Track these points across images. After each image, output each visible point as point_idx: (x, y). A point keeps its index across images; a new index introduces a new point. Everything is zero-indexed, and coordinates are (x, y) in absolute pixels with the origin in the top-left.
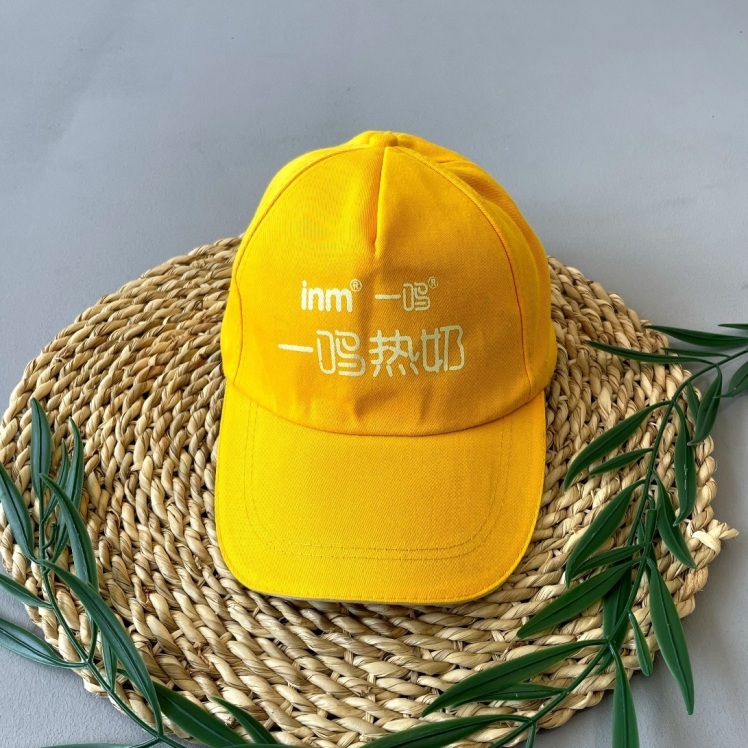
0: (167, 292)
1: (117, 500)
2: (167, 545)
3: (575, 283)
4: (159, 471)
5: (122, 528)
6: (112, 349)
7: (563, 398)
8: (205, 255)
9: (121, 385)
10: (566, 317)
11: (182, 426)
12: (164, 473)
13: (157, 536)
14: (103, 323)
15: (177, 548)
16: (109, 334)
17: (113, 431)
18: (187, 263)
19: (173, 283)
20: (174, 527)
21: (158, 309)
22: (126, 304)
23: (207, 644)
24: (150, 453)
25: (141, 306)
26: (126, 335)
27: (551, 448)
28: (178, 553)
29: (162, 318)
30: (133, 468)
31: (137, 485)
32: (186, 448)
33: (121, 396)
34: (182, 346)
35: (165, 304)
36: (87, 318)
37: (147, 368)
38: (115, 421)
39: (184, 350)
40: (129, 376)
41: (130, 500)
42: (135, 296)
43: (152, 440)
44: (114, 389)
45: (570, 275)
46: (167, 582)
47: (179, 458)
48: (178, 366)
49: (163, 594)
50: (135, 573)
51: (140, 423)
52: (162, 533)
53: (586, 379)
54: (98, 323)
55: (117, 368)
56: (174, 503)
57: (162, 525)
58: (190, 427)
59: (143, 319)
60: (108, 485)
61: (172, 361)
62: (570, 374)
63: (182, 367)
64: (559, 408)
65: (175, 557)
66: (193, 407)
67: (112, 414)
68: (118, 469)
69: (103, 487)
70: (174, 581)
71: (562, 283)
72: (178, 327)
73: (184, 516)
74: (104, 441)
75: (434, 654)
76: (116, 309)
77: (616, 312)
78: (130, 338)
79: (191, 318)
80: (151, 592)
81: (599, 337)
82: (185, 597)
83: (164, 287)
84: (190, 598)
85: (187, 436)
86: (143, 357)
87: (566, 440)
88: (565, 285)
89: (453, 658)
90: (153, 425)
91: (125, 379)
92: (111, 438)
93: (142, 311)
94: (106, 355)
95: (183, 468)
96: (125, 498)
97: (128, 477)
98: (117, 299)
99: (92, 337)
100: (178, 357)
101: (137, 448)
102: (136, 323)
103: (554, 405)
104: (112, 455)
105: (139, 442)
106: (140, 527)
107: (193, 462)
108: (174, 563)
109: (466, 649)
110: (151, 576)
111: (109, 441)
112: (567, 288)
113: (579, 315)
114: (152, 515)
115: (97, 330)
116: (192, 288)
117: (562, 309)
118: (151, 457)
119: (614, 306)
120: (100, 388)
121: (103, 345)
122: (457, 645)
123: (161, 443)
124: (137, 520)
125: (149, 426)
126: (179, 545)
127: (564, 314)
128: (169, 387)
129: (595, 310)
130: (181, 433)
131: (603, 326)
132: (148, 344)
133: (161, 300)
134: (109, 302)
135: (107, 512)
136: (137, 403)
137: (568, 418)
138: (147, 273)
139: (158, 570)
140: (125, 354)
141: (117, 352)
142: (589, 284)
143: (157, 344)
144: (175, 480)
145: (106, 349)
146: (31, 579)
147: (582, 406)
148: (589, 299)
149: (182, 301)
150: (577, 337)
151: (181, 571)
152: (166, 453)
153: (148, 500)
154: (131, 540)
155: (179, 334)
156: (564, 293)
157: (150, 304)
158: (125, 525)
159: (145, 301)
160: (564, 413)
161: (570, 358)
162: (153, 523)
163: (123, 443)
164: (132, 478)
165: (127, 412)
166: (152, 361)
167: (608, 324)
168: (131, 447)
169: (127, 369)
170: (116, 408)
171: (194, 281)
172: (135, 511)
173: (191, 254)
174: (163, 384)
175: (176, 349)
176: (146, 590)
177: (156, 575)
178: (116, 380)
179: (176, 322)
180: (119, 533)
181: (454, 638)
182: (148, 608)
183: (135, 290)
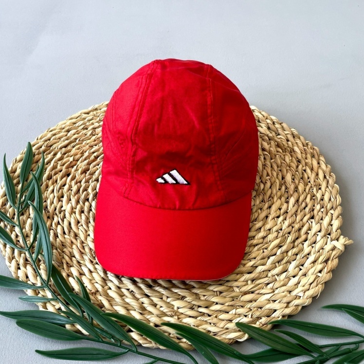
0: (78, 127)
1: (55, 224)
2: (79, 245)
3: (274, 123)
4: (75, 210)
5: (58, 236)
6: (52, 153)
7: (268, 177)
8: (96, 109)
9: (57, 170)
10: (269, 140)
11: (85, 190)
12: (77, 211)
13: (74, 241)
14: (48, 141)
15: (83, 246)
16: (51, 146)
17: (53, 191)
18: (88, 113)
19: (82, 122)
20: (82, 236)
21: (74, 135)
22: (59, 132)
23: (98, 291)
24: (70, 202)
25: (66, 133)
26: (59, 147)
27: (262, 201)
28: (84, 249)
29: (76, 139)
30: (63, 209)
31: (64, 217)
32: (88, 200)
33: (57, 175)
34: (86, 152)
35: (77, 132)
36: (41, 139)
37: (69, 162)
38: (54, 187)
39: (86, 154)
40: (61, 166)
41: (61, 223)
42: (63, 129)
43: (71, 196)
44: (53, 172)
45: (271, 120)
46: (79, 262)
47: (84, 204)
48: (84, 161)
49: (77, 268)
50: (63, 258)
51: (66, 187)
52: (76, 239)
53: (279, 169)
54: (46, 141)
55: (55, 162)
56: (82, 225)
57: (76, 236)
58: (90, 190)
59: (67, 139)
60: (51, 217)
61: (81, 159)
62: (272, 167)
63: (86, 162)
64: (266, 182)
65: (82, 251)
66: (91, 181)
67: (53, 184)
68: (55, 209)
69: (48, 217)
70: (82, 262)
71: (268, 124)
72: (84, 143)
73: (86, 231)
74: (49, 196)
75: (205, 297)
76: (55, 135)
77: (294, 137)
78: (61, 148)
79: (90, 139)
80: (71, 266)
81: (285, 149)
82: (87, 269)
83: (77, 125)
84: (90, 270)
85: (88, 194)
86: (67, 157)
87: (269, 197)
88: (269, 124)
89: (215, 299)
90: (72, 189)
91: (59, 167)
92: (52, 195)
93: (66, 135)
94: (50, 156)
95: (86, 209)
96: (59, 223)
97: (60, 213)
98: (55, 130)
99: (43, 148)
100: (84, 157)
101: (65, 199)
102: (64, 141)
103: (264, 181)
104: (53, 202)
105: (65, 197)
106: (66, 236)
107: (91, 206)
108: (82, 253)
109: (221, 295)
110: (71, 259)
111: (52, 196)
112: (270, 126)
113: (276, 139)
114: (71, 231)
115: (45, 144)
116: (90, 125)
117: (268, 136)
118: (71, 203)
119: (293, 134)
120: (47, 171)
121: (48, 151)
122: (217, 293)
123: (76, 197)
124: (64, 233)
125: (70, 189)
126: (84, 245)
127: (269, 138)
128: (79, 171)
129: (284, 136)
130: (85, 192)
131: (288, 144)
132: (70, 151)
133: (75, 131)
134: (51, 131)
135: (50, 229)
136: (64, 179)
137: (270, 187)
138: (69, 118)
139: (74, 257)
140: (59, 155)
141: (55, 155)
142: (280, 124)
143: (74, 151)
144: (82, 214)
145: (49, 153)
146: (14, 260)
147: (277, 181)
148: (280, 131)
149: (85, 131)
150: (275, 149)
151: (85, 257)
152: (78, 202)
153: (70, 224)
154: (62, 242)
155: (84, 146)
156: (269, 128)
157: (71, 132)
158: (59, 235)
159: (68, 131)
160: (268, 184)
161: (271, 159)
162: (72, 234)
163: (58, 197)
164: (62, 213)
165: (60, 183)
166: (71, 159)
167: (289, 143)
168: (62, 199)
169: (60, 162)
170: (55, 181)
171: (91, 122)
172: (64, 229)
173: (90, 109)
174: (77, 170)
175: (82, 154)
176: (69, 266)
177: (73, 258)
178: (54, 167)
179: (83, 141)
180: (56, 239)
181: (215, 290)
182: (69, 274)
183: (63, 126)
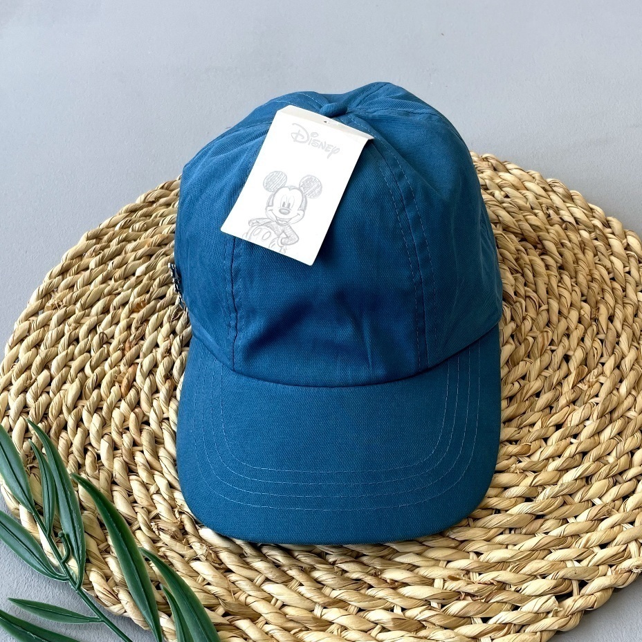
9: (124, 448)
25: (45, 372)
33: (138, 455)
44: (122, 455)
86: (111, 411)
100: (145, 391)
